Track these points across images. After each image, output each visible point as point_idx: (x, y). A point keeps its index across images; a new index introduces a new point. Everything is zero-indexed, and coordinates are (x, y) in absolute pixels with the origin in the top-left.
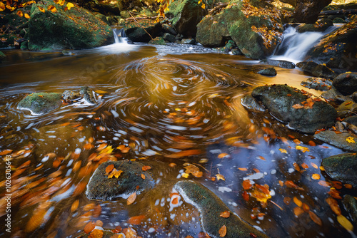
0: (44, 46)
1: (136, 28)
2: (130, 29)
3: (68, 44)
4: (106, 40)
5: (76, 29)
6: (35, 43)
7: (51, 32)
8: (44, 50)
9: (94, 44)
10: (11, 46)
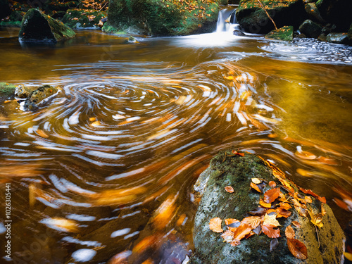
0: (119, 29)
1: (254, 10)
2: (245, 10)
3: (147, 29)
4: (200, 26)
5: (160, 8)
6: (112, 23)
7: (131, 10)
8: (120, 34)
9: (179, 30)
10: (97, 26)
